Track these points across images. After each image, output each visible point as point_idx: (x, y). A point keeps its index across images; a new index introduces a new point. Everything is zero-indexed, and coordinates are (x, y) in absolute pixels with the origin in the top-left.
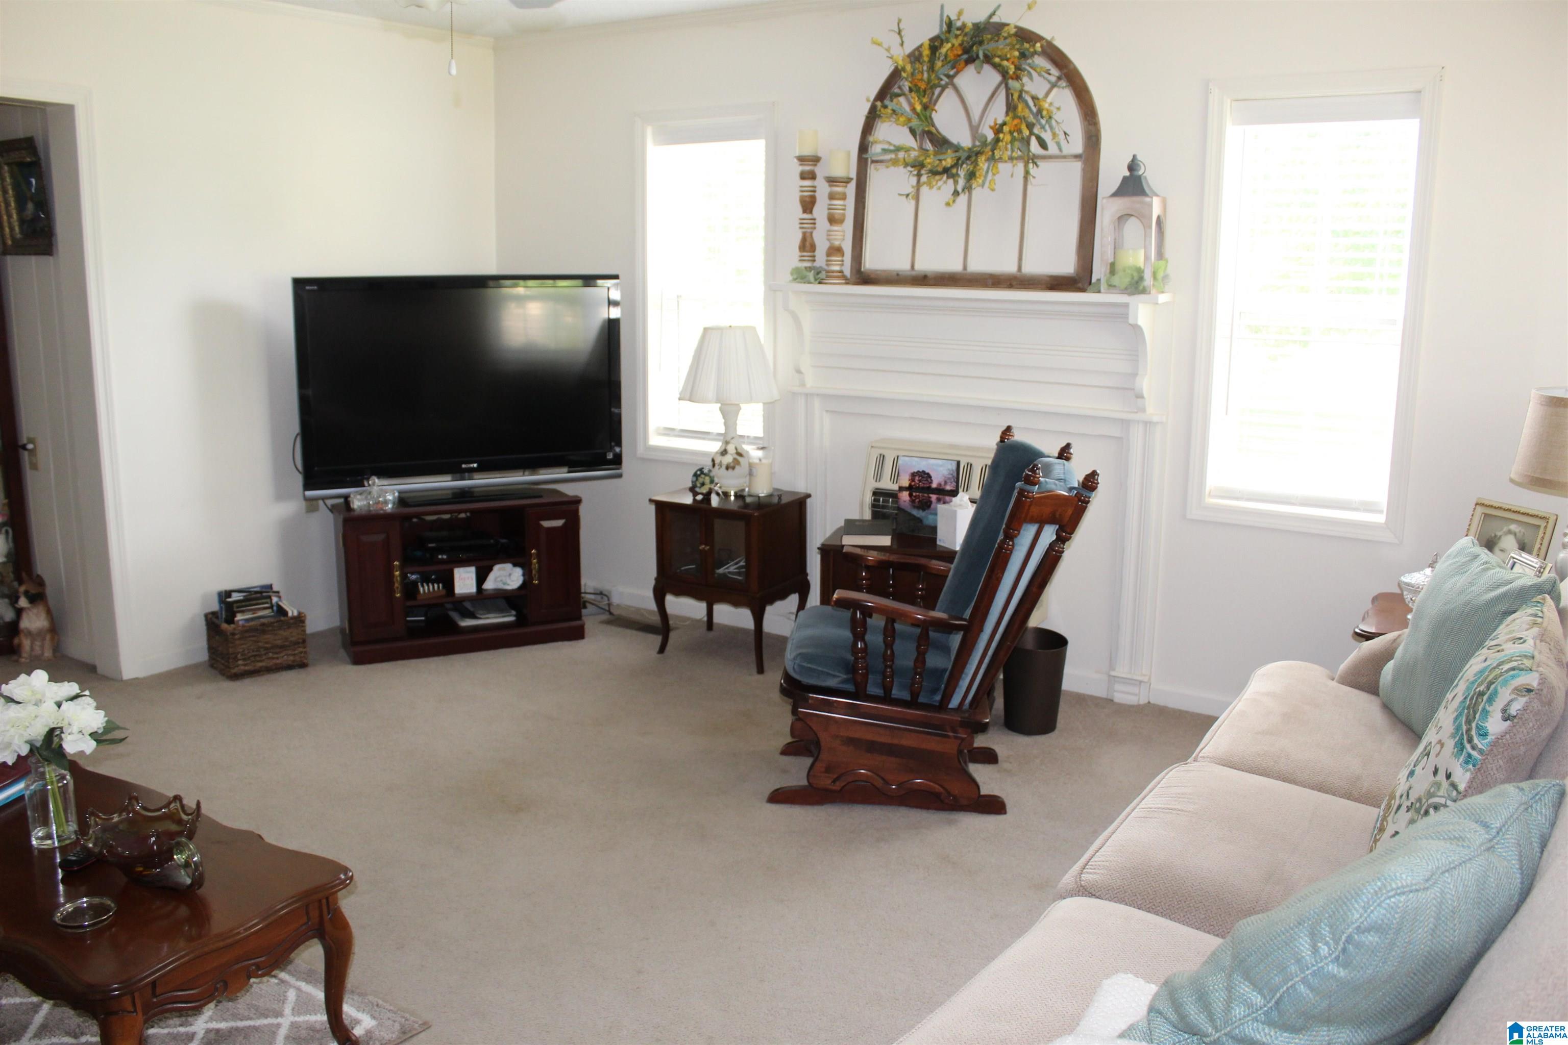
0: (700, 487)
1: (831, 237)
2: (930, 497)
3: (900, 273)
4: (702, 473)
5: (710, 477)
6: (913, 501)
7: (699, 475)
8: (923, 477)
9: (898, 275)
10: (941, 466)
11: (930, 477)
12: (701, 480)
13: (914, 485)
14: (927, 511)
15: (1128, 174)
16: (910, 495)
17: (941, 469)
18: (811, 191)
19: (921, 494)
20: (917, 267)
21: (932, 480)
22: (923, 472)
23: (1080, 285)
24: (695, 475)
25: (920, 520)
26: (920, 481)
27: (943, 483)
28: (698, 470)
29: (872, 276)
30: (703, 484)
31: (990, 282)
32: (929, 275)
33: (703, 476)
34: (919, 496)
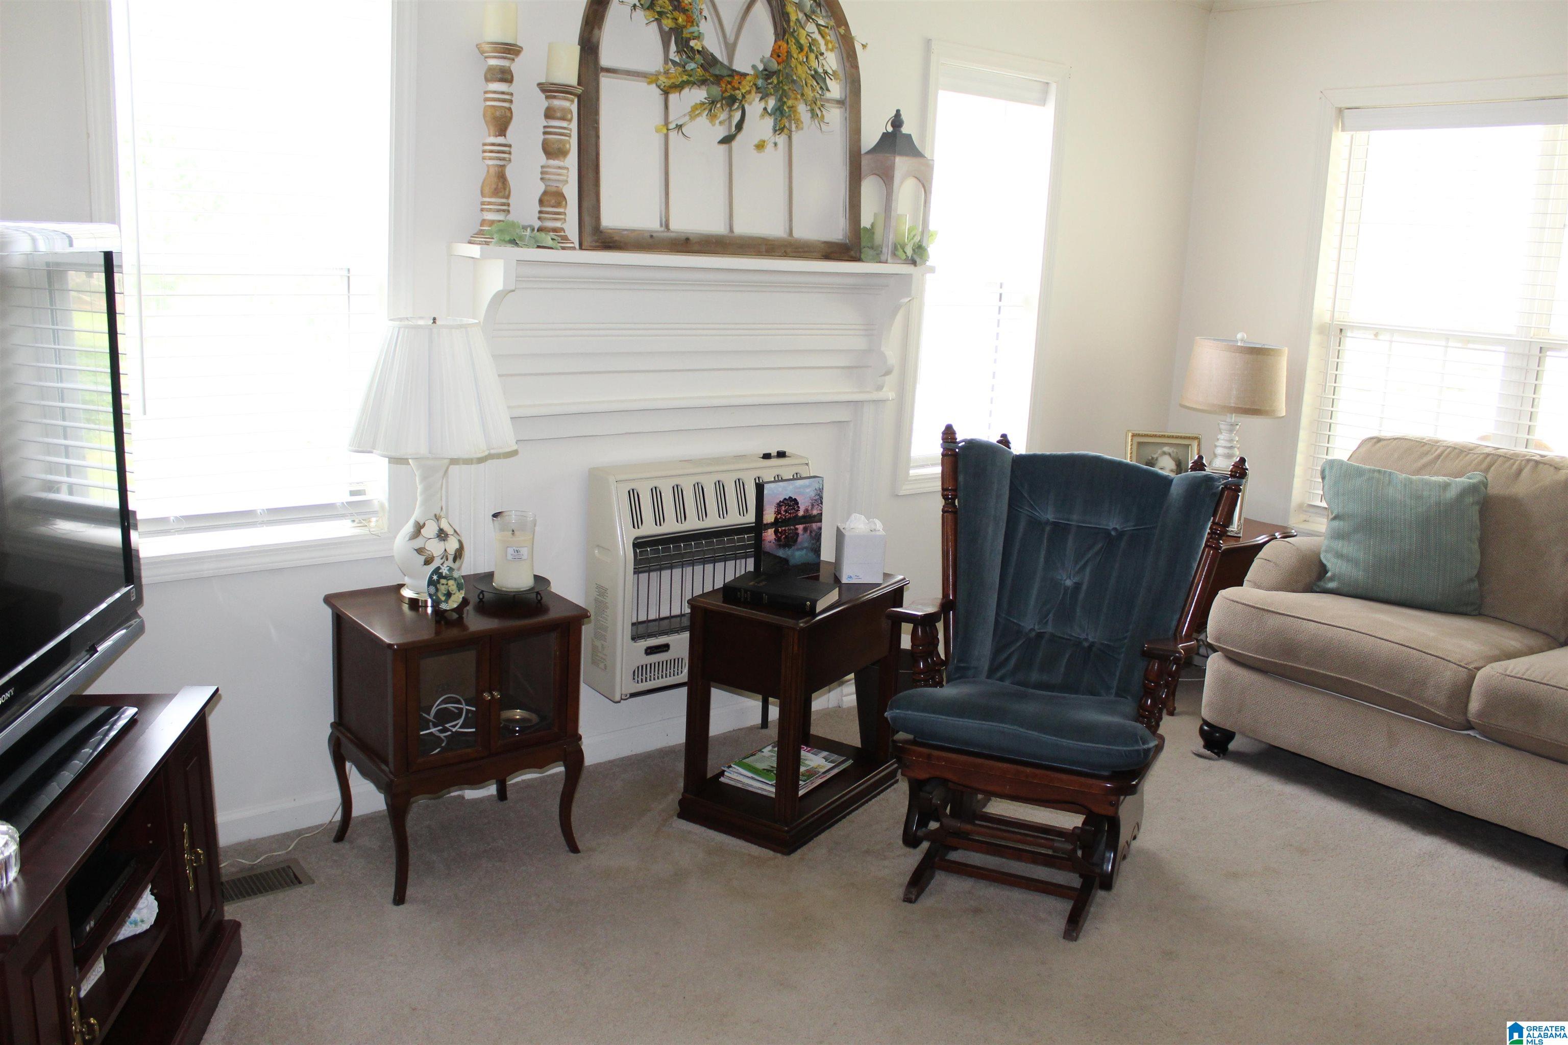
0: (446, 601)
1: (547, 176)
2: (797, 529)
3: (654, 235)
4: (441, 576)
5: (455, 579)
6: (778, 539)
7: (438, 582)
8: (790, 506)
9: (652, 236)
10: (809, 486)
11: (797, 503)
12: (443, 589)
13: (781, 517)
14: (793, 548)
15: (890, 129)
16: (776, 532)
17: (808, 490)
18: (504, 101)
19: (787, 528)
20: (673, 226)
21: (799, 507)
22: (790, 498)
23: (852, 253)
24: (431, 582)
25: (785, 561)
26: (786, 511)
27: (810, 508)
28: (432, 574)
29: (617, 238)
30: (449, 595)
31: (763, 248)
32: (691, 238)
33: (443, 581)
34: (785, 530)
